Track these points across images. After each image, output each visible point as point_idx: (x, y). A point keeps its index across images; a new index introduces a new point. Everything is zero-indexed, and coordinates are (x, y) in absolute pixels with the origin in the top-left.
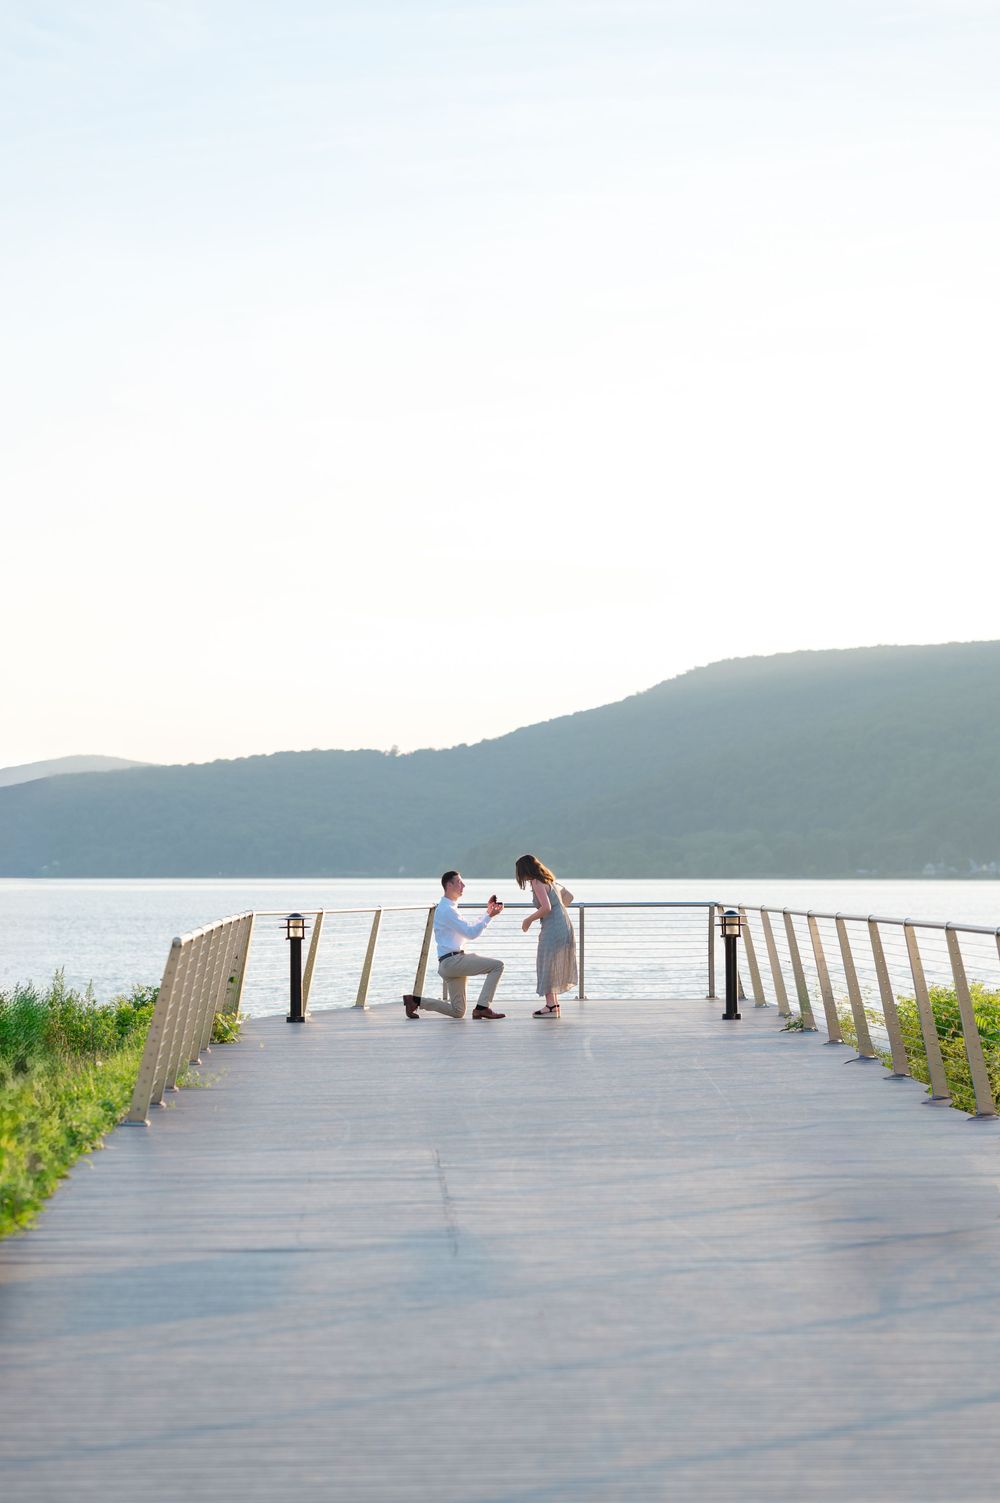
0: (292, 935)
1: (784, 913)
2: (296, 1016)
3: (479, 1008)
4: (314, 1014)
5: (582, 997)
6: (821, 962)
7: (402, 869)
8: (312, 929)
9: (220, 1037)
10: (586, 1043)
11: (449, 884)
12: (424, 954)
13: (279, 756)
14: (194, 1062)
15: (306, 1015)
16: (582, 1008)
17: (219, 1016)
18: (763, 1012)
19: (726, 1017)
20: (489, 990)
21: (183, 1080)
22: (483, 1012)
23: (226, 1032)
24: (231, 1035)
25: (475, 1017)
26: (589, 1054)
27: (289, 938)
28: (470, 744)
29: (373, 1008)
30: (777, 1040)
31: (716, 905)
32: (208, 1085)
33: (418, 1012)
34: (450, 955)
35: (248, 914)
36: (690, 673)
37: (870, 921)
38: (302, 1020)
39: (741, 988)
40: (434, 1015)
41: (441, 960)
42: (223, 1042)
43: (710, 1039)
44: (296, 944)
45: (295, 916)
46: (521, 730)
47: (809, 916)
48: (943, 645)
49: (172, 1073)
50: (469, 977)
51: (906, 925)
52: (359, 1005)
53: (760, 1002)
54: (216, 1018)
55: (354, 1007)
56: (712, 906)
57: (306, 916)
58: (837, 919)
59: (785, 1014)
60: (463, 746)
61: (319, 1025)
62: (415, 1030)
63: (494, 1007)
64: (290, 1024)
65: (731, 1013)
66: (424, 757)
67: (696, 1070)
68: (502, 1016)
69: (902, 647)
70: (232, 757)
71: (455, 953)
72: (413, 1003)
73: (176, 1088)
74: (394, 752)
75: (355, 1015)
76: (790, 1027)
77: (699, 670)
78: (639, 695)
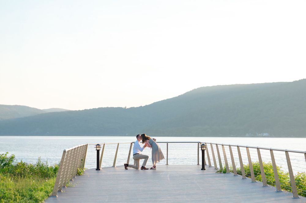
0: (97, 149)
1: (216, 144)
2: (98, 169)
3: (142, 167)
4: (103, 168)
5: (167, 164)
6: (225, 156)
7: (127, 134)
8: (102, 148)
9: (78, 174)
10: (168, 176)
11: (138, 138)
12: (130, 154)
13: (99, 108)
14: (71, 180)
15: (101, 169)
16: (167, 167)
17: (79, 169)
18: (211, 168)
19: (202, 169)
20: (145, 163)
21: (68, 185)
22: (143, 168)
23: (80, 173)
24: (82, 173)
25: (141, 169)
26: (169, 179)
27: (96, 150)
28: (143, 106)
29: (117, 167)
30: (214, 175)
31: (200, 142)
32: (74, 186)
33: (128, 168)
34: (136, 154)
35: (86, 144)
36: (193, 90)
37: (237, 146)
38: (100, 170)
39: (206, 163)
40: (132, 168)
41: (133, 155)
42: (79, 175)
43: (198, 175)
44: (98, 151)
45: (98, 145)
46: (154, 103)
47: (222, 145)
48: (251, 84)
49: (65, 183)
50: (140, 160)
51: (247, 147)
52: (114, 166)
53: (210, 166)
54: (78, 169)
55: (112, 167)
56: (199, 143)
57: (101, 145)
58: (229, 146)
59: (216, 168)
60: (141, 106)
61: (103, 171)
62: (127, 172)
63: (146, 167)
64: (96, 171)
65: (203, 168)
66: (132, 109)
67: (195, 183)
68: (148, 169)
69: (241, 84)
70: (88, 109)
71: (137, 154)
72: (126, 166)
73: (66, 187)
74: (125, 108)
75: (113, 168)
76: (217, 172)
77: (195, 90)
78: (181, 95)
